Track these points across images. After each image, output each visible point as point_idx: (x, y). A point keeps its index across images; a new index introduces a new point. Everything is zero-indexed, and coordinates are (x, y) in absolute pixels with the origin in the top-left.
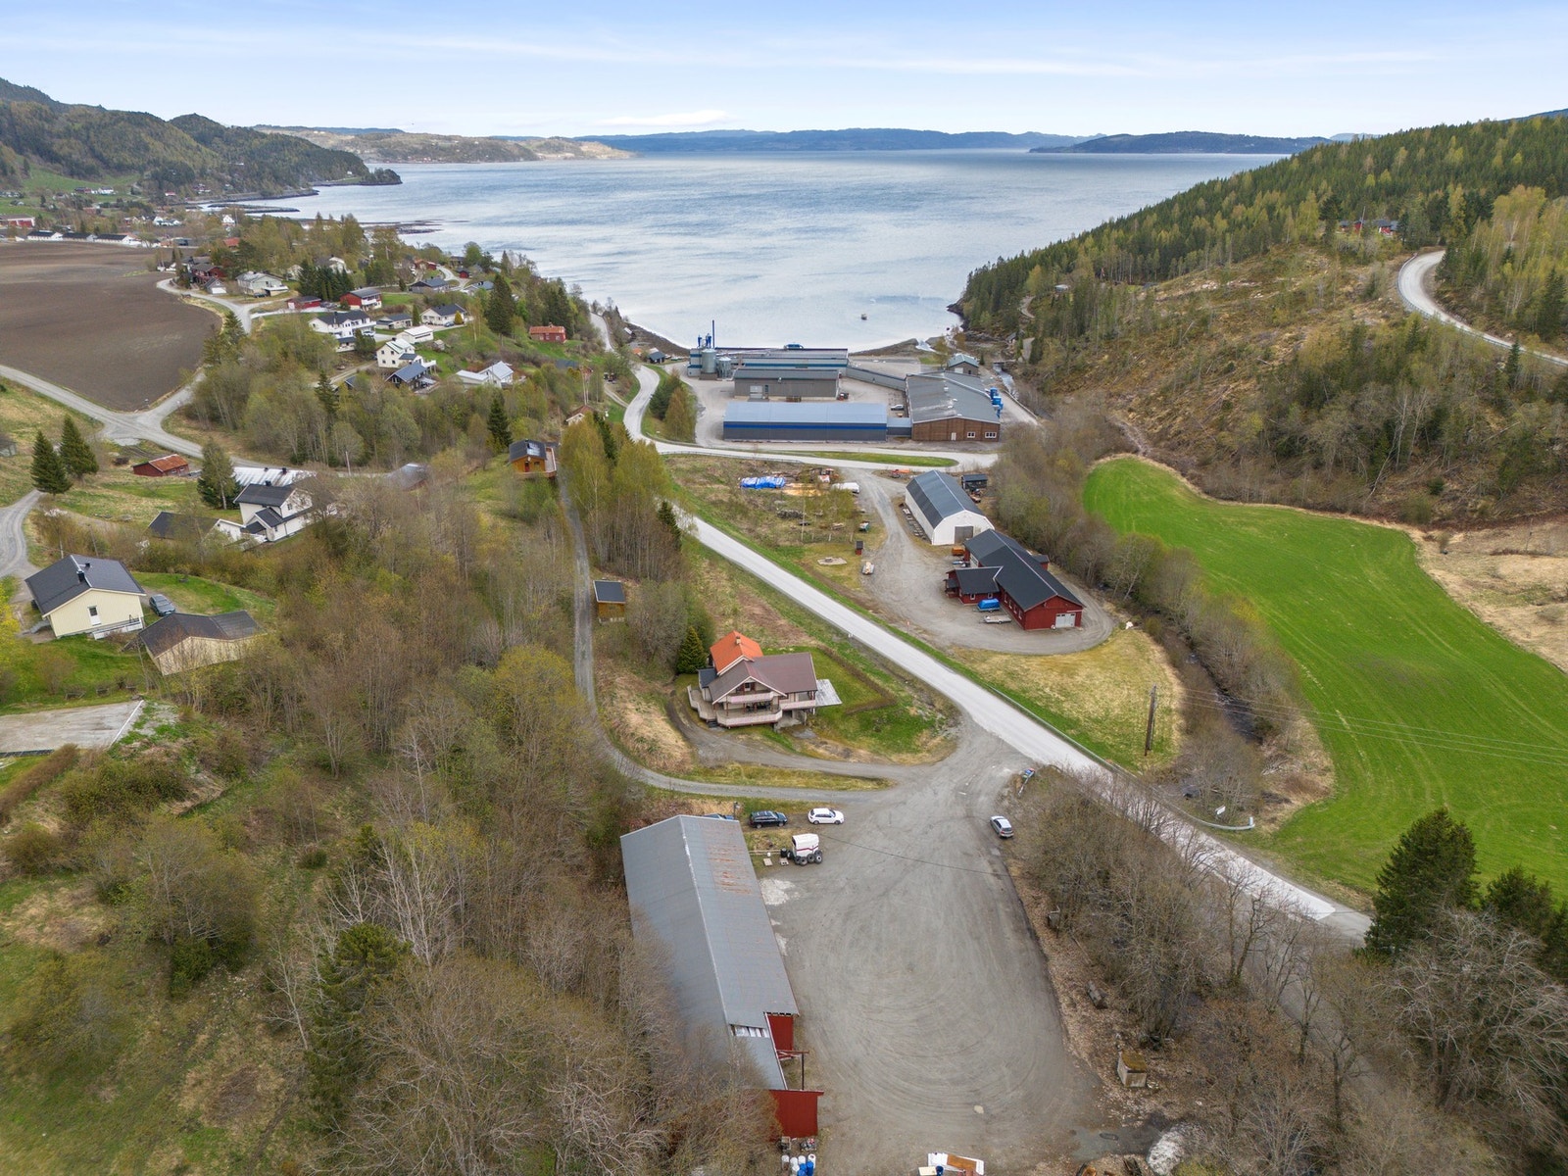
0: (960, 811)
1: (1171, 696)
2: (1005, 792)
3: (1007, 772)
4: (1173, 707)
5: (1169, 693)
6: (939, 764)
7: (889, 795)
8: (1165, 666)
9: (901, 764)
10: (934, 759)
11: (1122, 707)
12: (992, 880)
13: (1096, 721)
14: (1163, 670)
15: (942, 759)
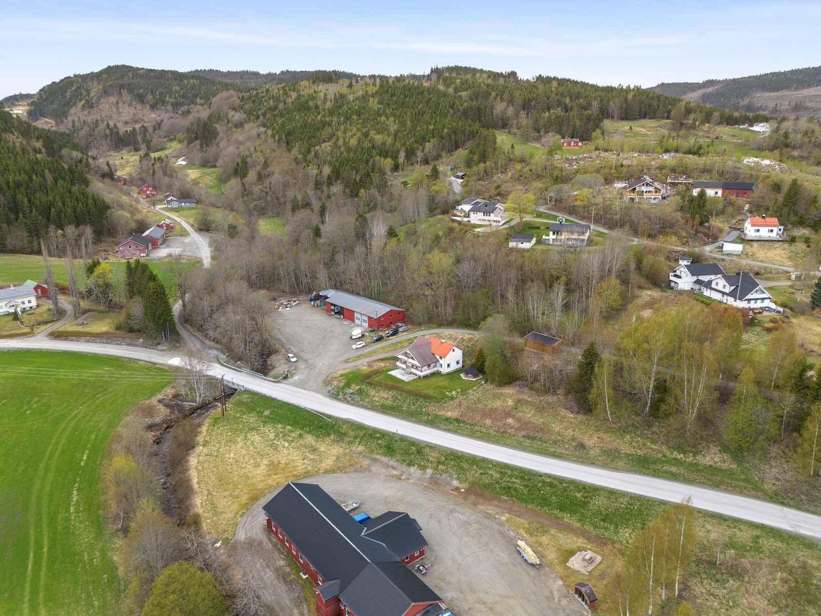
0: (310, 361)
1: (199, 456)
2: (294, 371)
3: (296, 378)
4: (201, 448)
5: (201, 458)
6: (328, 374)
7: (342, 359)
8: (196, 486)
9: (344, 369)
10: (331, 375)
11: (236, 442)
12: (291, 347)
13: (252, 429)
14: (198, 483)
15: (328, 376)
